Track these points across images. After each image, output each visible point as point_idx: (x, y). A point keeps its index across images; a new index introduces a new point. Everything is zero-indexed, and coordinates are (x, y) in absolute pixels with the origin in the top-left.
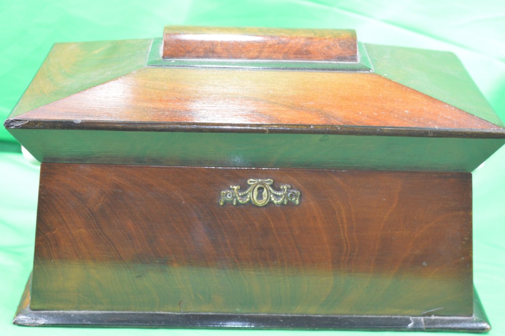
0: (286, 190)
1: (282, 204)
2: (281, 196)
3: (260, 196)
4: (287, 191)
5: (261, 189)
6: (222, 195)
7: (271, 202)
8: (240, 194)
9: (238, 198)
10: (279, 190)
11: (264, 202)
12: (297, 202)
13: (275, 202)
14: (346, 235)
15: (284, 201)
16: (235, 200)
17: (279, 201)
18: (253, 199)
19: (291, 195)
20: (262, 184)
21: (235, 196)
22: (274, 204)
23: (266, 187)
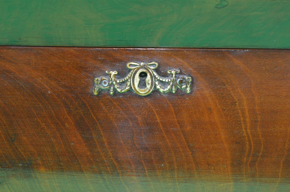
0: (174, 75)
1: (170, 92)
2: (168, 83)
3: (142, 84)
4: (176, 77)
5: (143, 75)
6: (96, 82)
7: (156, 91)
8: (118, 81)
9: (116, 86)
10: (165, 75)
11: (147, 91)
12: (188, 90)
13: (161, 90)
14: (249, 131)
15: (172, 89)
16: (112, 88)
17: (165, 90)
18: (134, 88)
19: (181, 82)
20: (145, 68)
21: (112, 83)
22: (160, 92)
23: (149, 72)
